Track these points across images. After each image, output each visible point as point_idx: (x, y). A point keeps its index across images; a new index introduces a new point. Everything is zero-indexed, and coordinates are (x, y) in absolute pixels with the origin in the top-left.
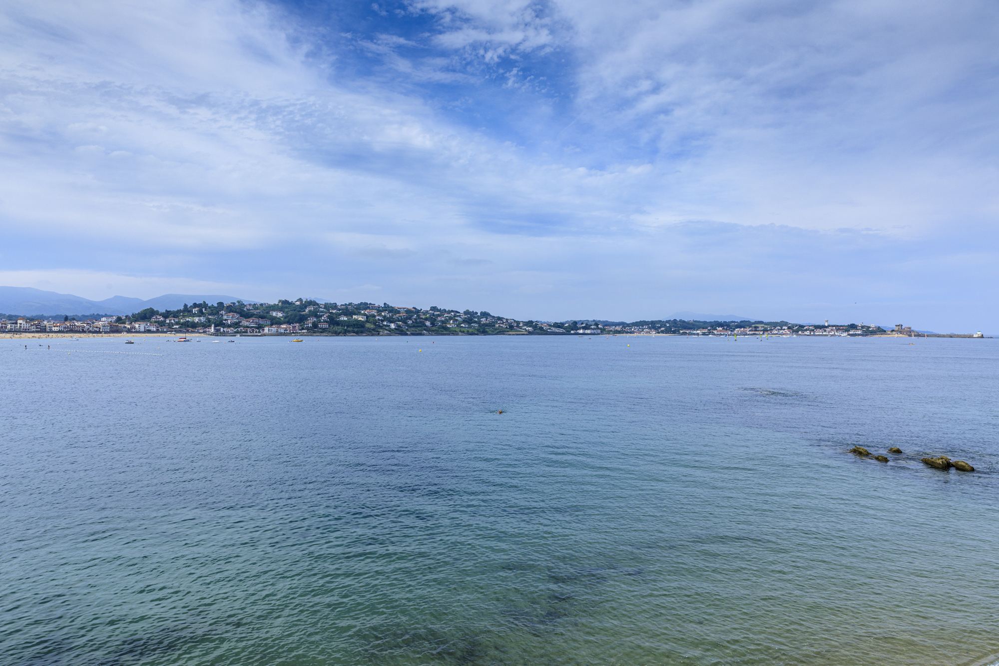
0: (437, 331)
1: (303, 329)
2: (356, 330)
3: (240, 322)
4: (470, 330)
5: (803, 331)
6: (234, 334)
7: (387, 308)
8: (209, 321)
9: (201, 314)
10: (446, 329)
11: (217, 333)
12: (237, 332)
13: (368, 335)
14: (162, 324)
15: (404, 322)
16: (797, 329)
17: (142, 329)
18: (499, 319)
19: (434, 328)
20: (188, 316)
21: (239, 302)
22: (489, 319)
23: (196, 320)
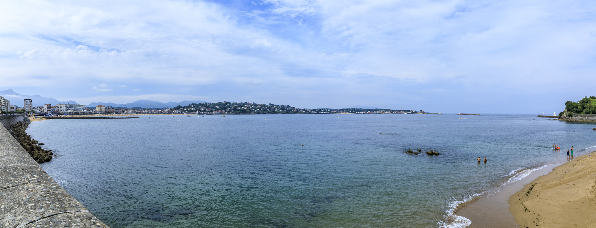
0: (271, 112)
1: (226, 112)
2: (243, 112)
3: (206, 110)
4: (283, 112)
5: (394, 112)
6: (204, 114)
7: (254, 104)
8: (196, 109)
9: (194, 107)
10: (275, 112)
11: (199, 114)
12: (205, 113)
13: (247, 114)
14: (183, 110)
15: (260, 109)
16: (393, 111)
17: (177, 112)
18: (293, 108)
19: (270, 112)
20: (190, 108)
21: (205, 103)
22: (290, 108)
23: (193, 109)
